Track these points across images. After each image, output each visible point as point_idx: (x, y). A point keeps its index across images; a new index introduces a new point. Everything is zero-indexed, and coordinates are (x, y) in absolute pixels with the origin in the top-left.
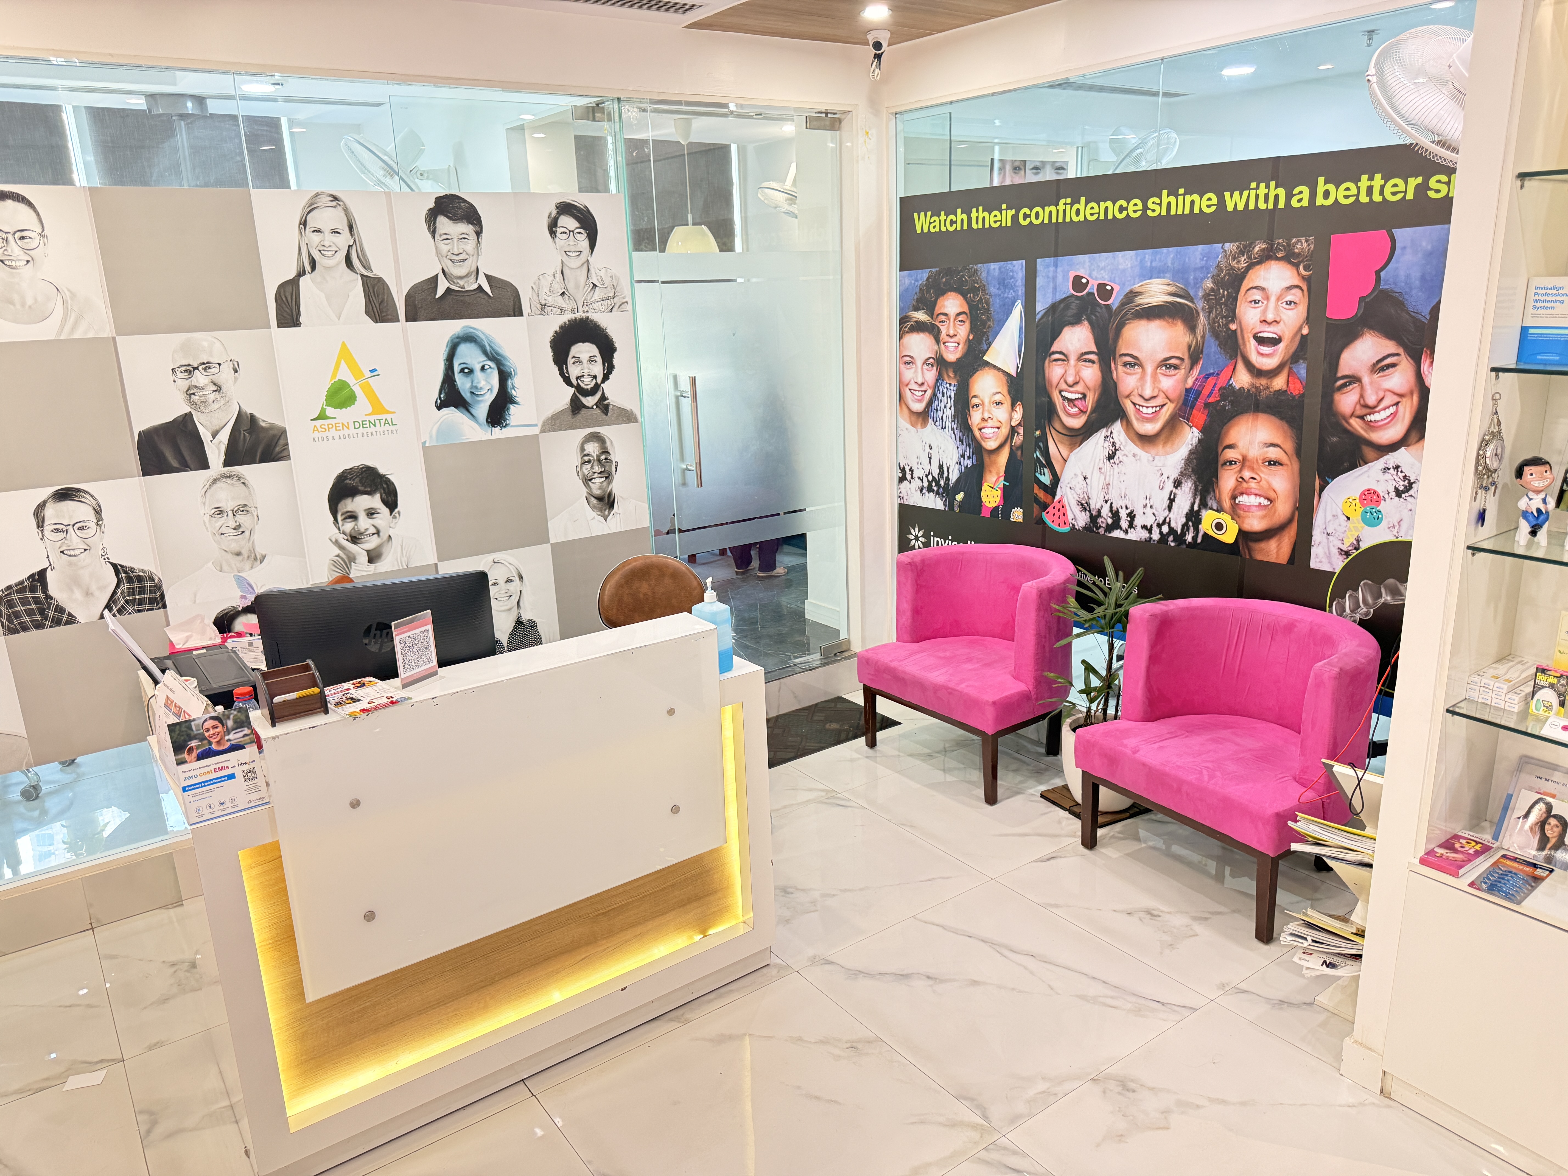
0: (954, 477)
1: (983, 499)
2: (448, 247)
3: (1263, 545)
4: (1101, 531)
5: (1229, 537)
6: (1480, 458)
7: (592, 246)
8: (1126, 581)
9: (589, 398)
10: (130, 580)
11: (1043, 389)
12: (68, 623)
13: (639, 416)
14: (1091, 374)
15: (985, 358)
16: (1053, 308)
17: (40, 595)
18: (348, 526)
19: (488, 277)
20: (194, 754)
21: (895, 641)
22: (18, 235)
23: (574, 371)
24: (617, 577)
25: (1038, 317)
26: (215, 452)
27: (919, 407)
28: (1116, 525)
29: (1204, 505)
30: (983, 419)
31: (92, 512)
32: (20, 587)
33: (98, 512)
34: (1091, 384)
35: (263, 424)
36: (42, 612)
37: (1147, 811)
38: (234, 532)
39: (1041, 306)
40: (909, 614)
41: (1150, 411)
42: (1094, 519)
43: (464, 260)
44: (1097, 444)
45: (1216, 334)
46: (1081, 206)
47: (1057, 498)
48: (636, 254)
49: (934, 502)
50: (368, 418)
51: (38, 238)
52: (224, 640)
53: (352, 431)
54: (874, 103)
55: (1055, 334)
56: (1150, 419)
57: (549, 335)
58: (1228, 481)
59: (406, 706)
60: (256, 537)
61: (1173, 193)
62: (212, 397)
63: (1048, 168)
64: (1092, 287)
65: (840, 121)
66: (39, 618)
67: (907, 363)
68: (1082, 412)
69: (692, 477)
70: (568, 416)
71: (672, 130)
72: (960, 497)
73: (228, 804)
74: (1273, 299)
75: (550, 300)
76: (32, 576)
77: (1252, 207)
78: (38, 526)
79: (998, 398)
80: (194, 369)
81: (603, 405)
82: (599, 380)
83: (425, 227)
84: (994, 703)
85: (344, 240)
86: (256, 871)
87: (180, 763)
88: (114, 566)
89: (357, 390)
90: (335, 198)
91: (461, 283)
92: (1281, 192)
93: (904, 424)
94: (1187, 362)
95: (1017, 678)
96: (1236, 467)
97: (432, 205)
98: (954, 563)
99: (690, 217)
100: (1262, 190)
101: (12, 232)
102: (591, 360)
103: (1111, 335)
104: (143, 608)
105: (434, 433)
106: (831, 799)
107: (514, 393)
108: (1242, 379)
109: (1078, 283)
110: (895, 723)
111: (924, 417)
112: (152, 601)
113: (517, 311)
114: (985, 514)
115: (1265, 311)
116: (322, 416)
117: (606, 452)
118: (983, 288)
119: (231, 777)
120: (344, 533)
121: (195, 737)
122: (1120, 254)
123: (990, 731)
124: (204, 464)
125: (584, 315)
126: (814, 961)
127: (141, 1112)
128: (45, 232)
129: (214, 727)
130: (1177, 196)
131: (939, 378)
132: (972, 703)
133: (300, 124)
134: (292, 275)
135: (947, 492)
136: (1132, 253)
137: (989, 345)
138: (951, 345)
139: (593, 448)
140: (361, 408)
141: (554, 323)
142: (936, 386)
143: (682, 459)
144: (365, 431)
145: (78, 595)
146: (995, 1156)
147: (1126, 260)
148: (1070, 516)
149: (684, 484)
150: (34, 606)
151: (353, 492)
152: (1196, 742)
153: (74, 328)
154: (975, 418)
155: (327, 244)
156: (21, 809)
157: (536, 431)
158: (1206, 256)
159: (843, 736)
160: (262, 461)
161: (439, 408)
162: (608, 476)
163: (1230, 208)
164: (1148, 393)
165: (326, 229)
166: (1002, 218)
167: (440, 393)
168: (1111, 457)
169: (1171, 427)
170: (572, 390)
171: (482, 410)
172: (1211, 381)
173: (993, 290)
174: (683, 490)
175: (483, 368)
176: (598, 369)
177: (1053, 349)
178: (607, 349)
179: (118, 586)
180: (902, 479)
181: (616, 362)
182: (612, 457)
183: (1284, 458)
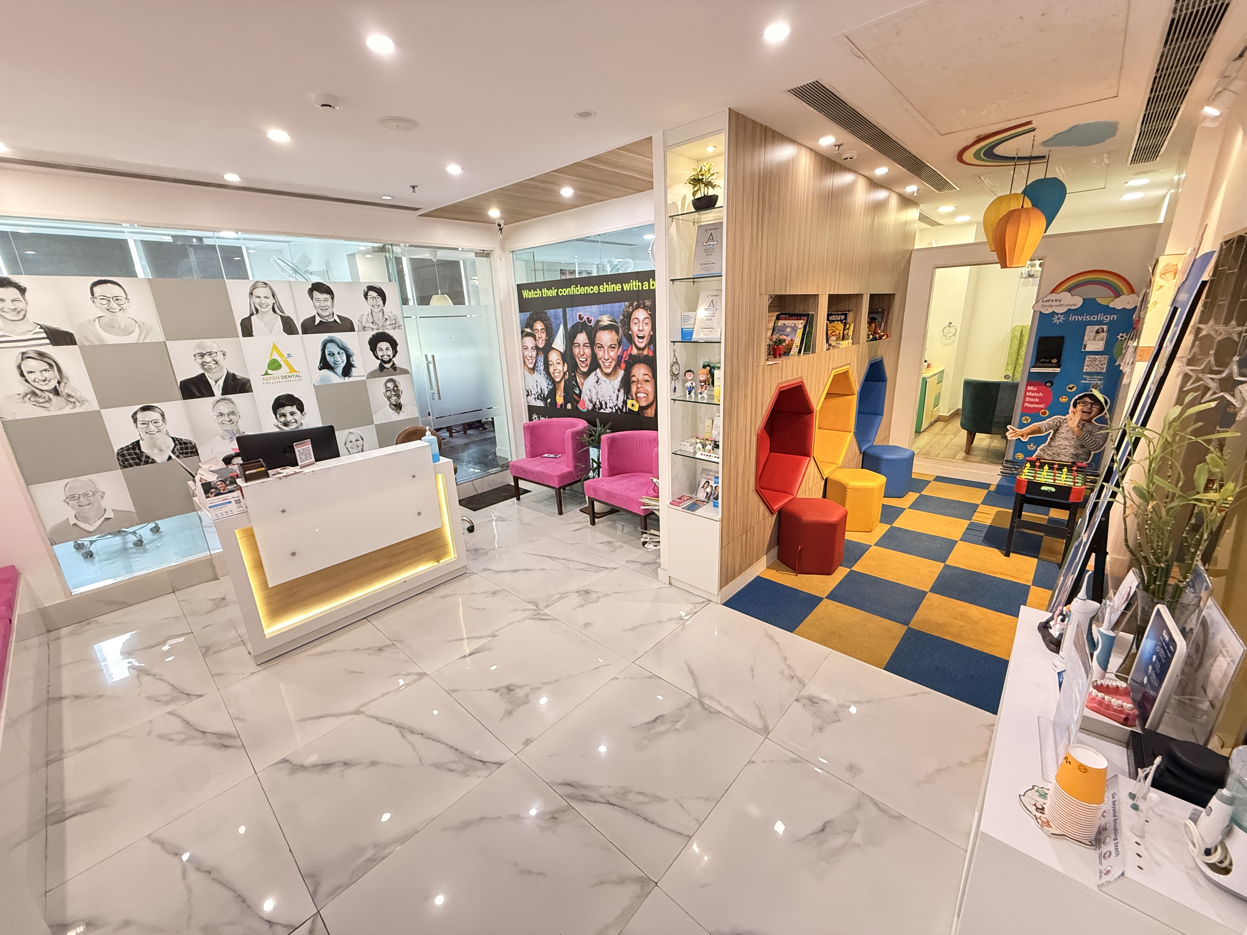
0: (546, 393)
1: (557, 401)
2: (319, 304)
3: (646, 411)
4: (597, 410)
5: (636, 409)
6: (671, 370)
7: (384, 303)
8: (604, 427)
9: (387, 364)
10: (180, 444)
11: (573, 357)
12: (152, 463)
13: (410, 372)
14: (588, 351)
15: (553, 346)
16: (573, 326)
17: (138, 451)
18: (282, 419)
19: (338, 316)
20: (213, 495)
21: (525, 457)
22: (114, 298)
23: (380, 354)
24: (402, 435)
25: (569, 330)
26: (217, 389)
27: (531, 366)
28: (601, 408)
29: (628, 398)
30: (554, 370)
31: (160, 416)
32: (128, 448)
33: (163, 415)
34: (588, 355)
35: (239, 378)
36: (139, 458)
37: (618, 511)
38: (229, 423)
39: (569, 327)
40: (529, 447)
41: (608, 364)
42: (594, 405)
43: (327, 309)
44: (592, 378)
45: (625, 336)
46: (578, 288)
47: (582, 399)
48: (403, 306)
49: (540, 404)
50: (288, 374)
51: (124, 299)
52: (227, 467)
53: (281, 380)
54: (503, 248)
55: (575, 337)
56: (609, 368)
57: (368, 339)
58: (634, 389)
59: (301, 474)
60: (239, 424)
61: (607, 284)
62: (214, 366)
63: (584, 273)
64: (585, 319)
65: (489, 254)
66: (137, 461)
67: (525, 349)
68: (587, 365)
69: (436, 396)
70: (379, 372)
71: (429, 255)
72: (549, 401)
73: (229, 512)
74: (641, 322)
75: (367, 325)
76: (133, 443)
77: (632, 289)
78: (134, 422)
79: (558, 361)
80: (204, 354)
81: (394, 367)
82: (391, 357)
83: (308, 296)
84: (558, 476)
85: (271, 301)
86: (244, 540)
87: (207, 497)
88: (173, 438)
89: (282, 363)
90: (265, 284)
91: (326, 318)
92: (640, 284)
93: (527, 373)
94: (617, 345)
95: (567, 466)
96: (636, 383)
97: (310, 286)
98: (546, 426)
99: (439, 291)
100: (634, 283)
101: (112, 296)
102: (387, 349)
103: (593, 336)
104: (187, 455)
105: (318, 380)
106: (501, 519)
107: (353, 363)
108: (635, 352)
109: (581, 318)
110: (528, 491)
111: (533, 370)
112: (191, 453)
113: (353, 330)
114: (558, 407)
115: (639, 327)
116: (266, 374)
117: (396, 386)
118: (549, 319)
119: (230, 502)
120: (281, 422)
121: (213, 488)
122: (593, 306)
123: (557, 487)
124: (212, 394)
125: (383, 331)
126: (484, 570)
127: (202, 647)
128: (128, 297)
129: (221, 484)
130: (608, 285)
131: (537, 354)
132: (550, 477)
133: (252, 249)
134: (248, 315)
135: (544, 399)
136: (596, 306)
137: (553, 341)
138: (540, 341)
139: (391, 385)
140: (284, 370)
141: (370, 334)
142: (536, 358)
143: (432, 389)
144: (287, 380)
145: (156, 451)
146: (538, 617)
147: (595, 308)
148: (586, 405)
149: (433, 399)
150: (135, 456)
151: (283, 405)
152: (624, 482)
153: (145, 338)
154: (551, 369)
155: (263, 302)
156: (134, 550)
157: (365, 378)
158: (619, 307)
159: (508, 497)
160: (240, 393)
161: (320, 370)
162: (398, 396)
163: (625, 290)
164: (606, 358)
165: (262, 296)
166: (552, 293)
167: (320, 363)
168: (597, 382)
169: (615, 369)
170: (380, 361)
171: (340, 370)
172: (625, 352)
173: (552, 320)
174: (433, 401)
175: (339, 353)
176: (390, 353)
177: (575, 342)
178: (394, 345)
179: (175, 447)
180: (528, 395)
181: (398, 349)
182: (399, 388)
183: (650, 379)
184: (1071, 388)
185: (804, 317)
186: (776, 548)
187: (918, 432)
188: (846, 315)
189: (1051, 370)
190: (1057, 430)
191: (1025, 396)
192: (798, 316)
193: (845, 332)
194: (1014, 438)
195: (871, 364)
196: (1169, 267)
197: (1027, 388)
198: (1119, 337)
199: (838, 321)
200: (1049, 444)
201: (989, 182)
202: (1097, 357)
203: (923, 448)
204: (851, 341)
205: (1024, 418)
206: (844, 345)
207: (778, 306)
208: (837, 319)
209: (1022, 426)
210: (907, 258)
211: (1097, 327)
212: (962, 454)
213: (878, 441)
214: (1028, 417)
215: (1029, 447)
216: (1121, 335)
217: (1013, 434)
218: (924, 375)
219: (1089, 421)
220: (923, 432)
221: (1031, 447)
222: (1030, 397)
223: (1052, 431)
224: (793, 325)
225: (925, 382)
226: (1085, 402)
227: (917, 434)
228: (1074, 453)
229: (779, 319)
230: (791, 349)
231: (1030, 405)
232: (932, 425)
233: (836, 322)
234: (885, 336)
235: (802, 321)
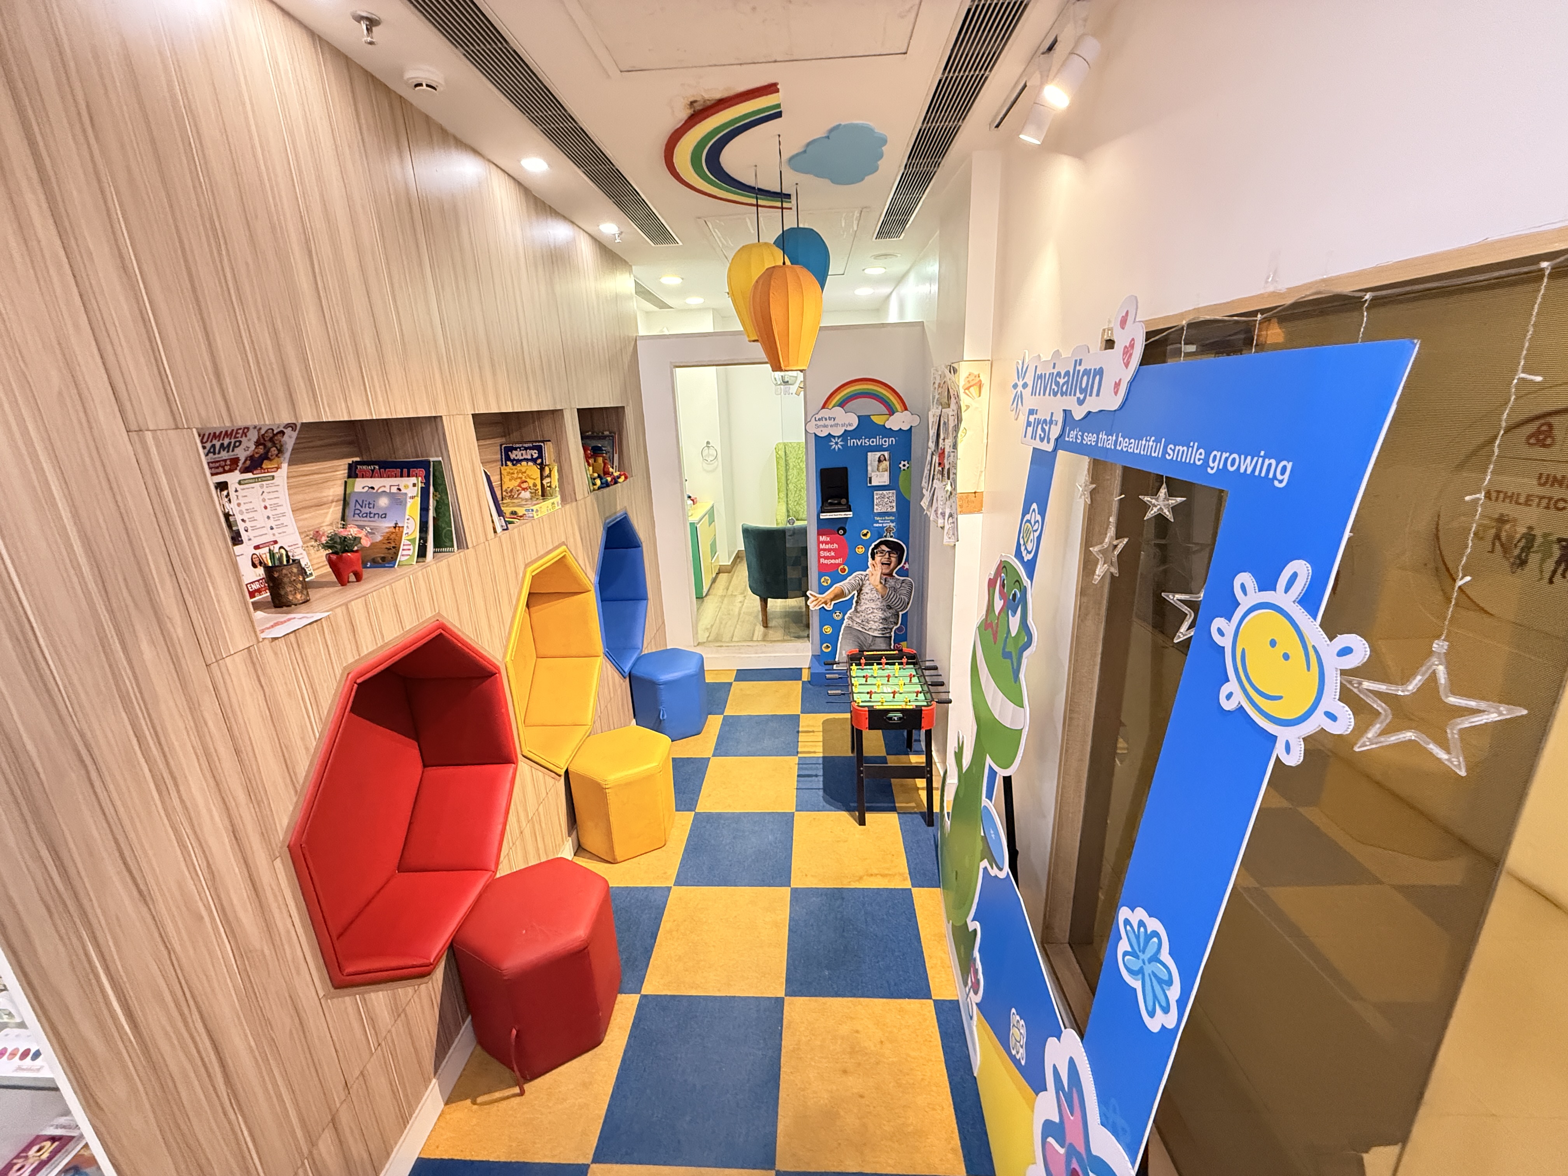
184: (865, 535)
185: (417, 471)
186: (467, 1026)
187: (700, 598)
188: (540, 449)
189: (842, 515)
190: (861, 590)
191: (819, 550)
192: (404, 468)
193: (544, 482)
194: (818, 608)
195: (609, 529)
196: (970, 379)
197: (818, 539)
198: (901, 466)
199: (527, 460)
200: (856, 609)
201: (719, 235)
202: (885, 492)
203: (712, 626)
204: (558, 499)
205: (823, 580)
206: (544, 509)
207: (350, 443)
208: (525, 457)
209: (822, 590)
210: (631, 348)
211: (878, 454)
212: (760, 629)
213: (649, 646)
214: (827, 578)
215: (835, 616)
216: (903, 463)
217: (815, 603)
218: (692, 519)
219: (890, 574)
220: (706, 595)
221: (837, 616)
222: (824, 550)
223: (856, 592)
224: (394, 490)
225: (694, 528)
226: (882, 552)
227: (700, 600)
228: (883, 616)
229: (356, 476)
230: (396, 549)
231: (826, 562)
232: (714, 581)
233: (524, 463)
234: (623, 477)
235: (413, 480)
